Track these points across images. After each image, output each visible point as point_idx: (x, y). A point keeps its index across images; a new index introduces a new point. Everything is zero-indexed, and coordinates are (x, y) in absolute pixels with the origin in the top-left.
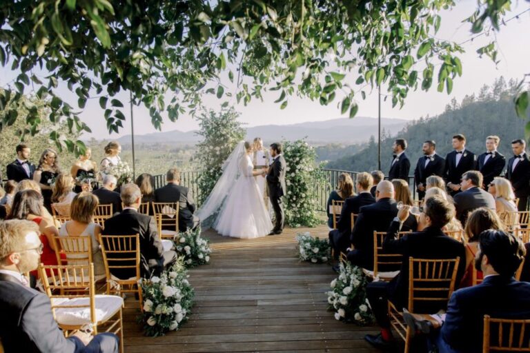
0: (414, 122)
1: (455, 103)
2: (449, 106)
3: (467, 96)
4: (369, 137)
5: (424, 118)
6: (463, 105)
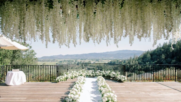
0: (146, 52)
1: (160, 45)
2: (158, 46)
3: (164, 43)
4: (130, 57)
5: (149, 50)
6: (163, 46)
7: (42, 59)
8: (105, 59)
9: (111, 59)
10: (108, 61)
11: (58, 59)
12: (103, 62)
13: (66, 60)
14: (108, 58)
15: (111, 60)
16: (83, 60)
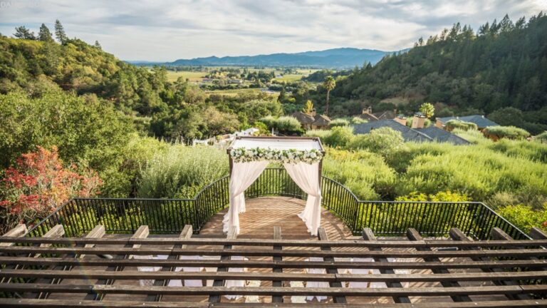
2: (417, 44)
7: (176, 66)
9: (315, 69)
13: (225, 68)
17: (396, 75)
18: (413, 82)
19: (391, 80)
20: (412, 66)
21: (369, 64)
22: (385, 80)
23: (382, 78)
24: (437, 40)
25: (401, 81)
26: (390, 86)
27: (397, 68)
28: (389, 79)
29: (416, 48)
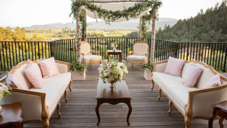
7: (33, 29)
8: (124, 30)
9: (131, 30)
10: (128, 32)
11: (56, 29)
12: (120, 34)
14: (128, 29)
15: (132, 32)
16: (91, 30)
17: (187, 33)
18: (199, 37)
19: (184, 36)
20: (197, 26)
21: (169, 26)
22: (180, 36)
23: (178, 35)
24: (213, 10)
25: (190, 37)
26: (184, 40)
27: (187, 28)
28: (183, 35)
29: (199, 15)
